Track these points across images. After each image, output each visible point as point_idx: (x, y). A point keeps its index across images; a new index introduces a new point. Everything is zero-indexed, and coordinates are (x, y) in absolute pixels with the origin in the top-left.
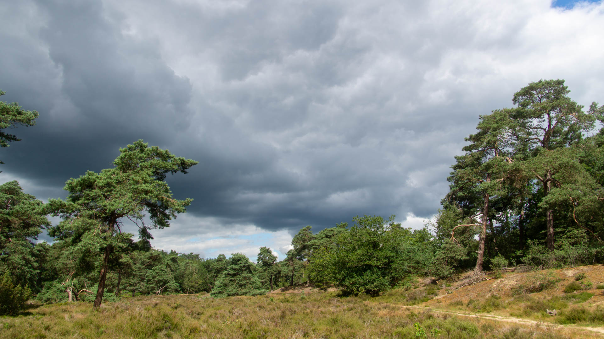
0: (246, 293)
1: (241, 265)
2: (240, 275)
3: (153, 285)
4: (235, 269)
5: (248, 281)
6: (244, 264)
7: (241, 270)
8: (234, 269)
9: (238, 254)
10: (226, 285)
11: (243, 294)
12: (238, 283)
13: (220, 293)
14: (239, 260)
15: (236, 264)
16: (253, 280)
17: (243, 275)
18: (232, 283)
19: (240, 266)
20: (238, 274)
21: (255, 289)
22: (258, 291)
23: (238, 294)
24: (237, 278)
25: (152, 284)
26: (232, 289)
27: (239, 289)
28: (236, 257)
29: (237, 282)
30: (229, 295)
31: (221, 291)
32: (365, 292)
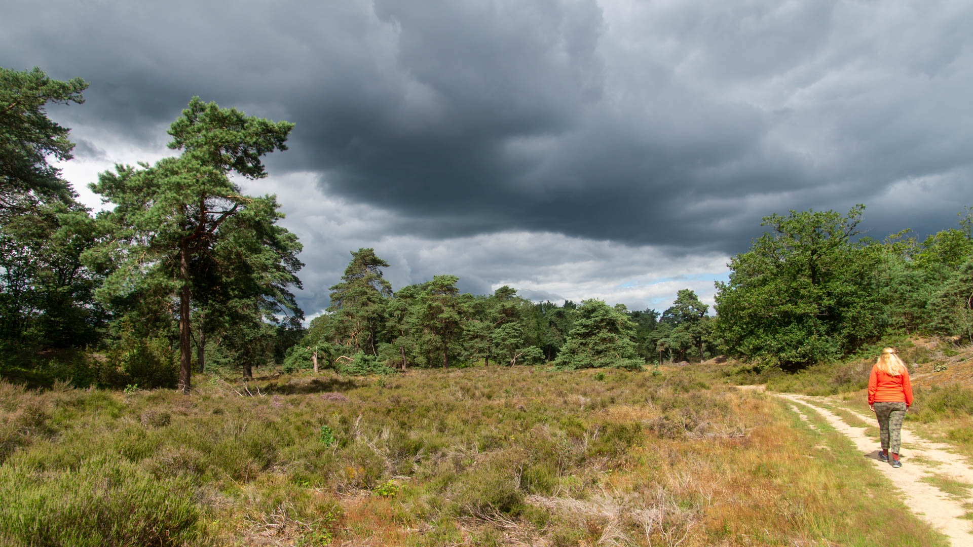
0: (607, 365)
1: (597, 319)
2: (595, 335)
3: (504, 351)
4: (588, 326)
5: (609, 345)
6: (600, 317)
7: (598, 327)
8: (585, 326)
9: (591, 301)
10: (573, 352)
11: (600, 367)
12: (593, 349)
13: (565, 363)
14: (594, 310)
15: (588, 318)
16: (619, 343)
17: (601, 335)
18: (584, 348)
19: (595, 321)
20: (593, 334)
21: (623, 357)
22: (627, 362)
23: (593, 367)
24: (591, 340)
25: (503, 349)
26: (582, 357)
27: (596, 357)
28: (589, 307)
29: (590, 346)
30: (577, 368)
31: (565, 360)
32: (781, 366)
